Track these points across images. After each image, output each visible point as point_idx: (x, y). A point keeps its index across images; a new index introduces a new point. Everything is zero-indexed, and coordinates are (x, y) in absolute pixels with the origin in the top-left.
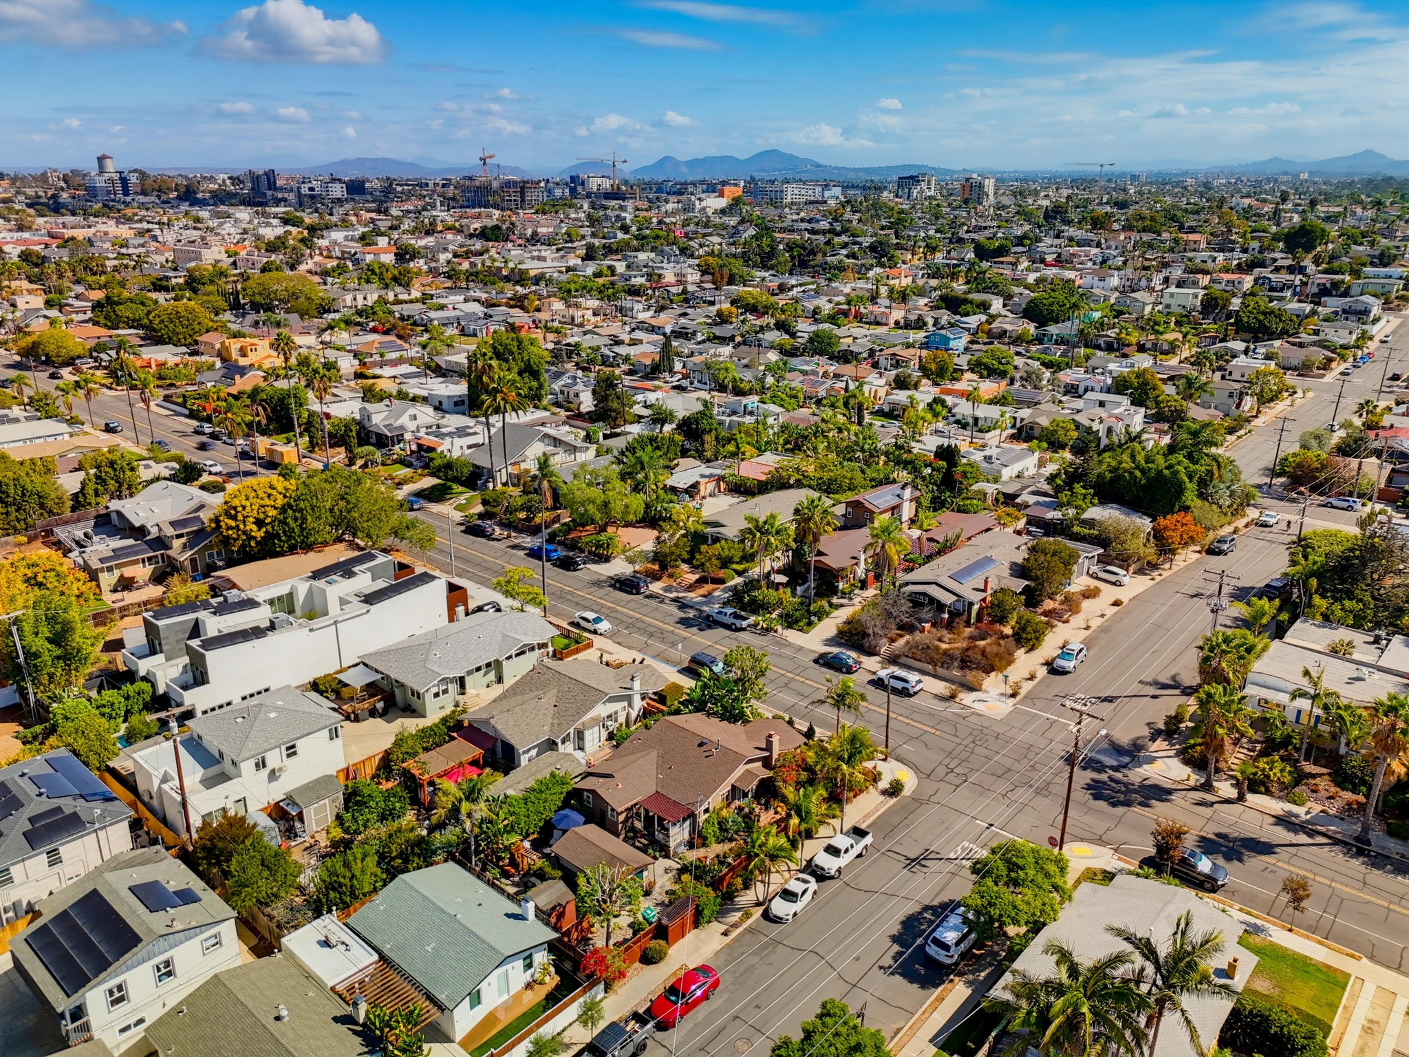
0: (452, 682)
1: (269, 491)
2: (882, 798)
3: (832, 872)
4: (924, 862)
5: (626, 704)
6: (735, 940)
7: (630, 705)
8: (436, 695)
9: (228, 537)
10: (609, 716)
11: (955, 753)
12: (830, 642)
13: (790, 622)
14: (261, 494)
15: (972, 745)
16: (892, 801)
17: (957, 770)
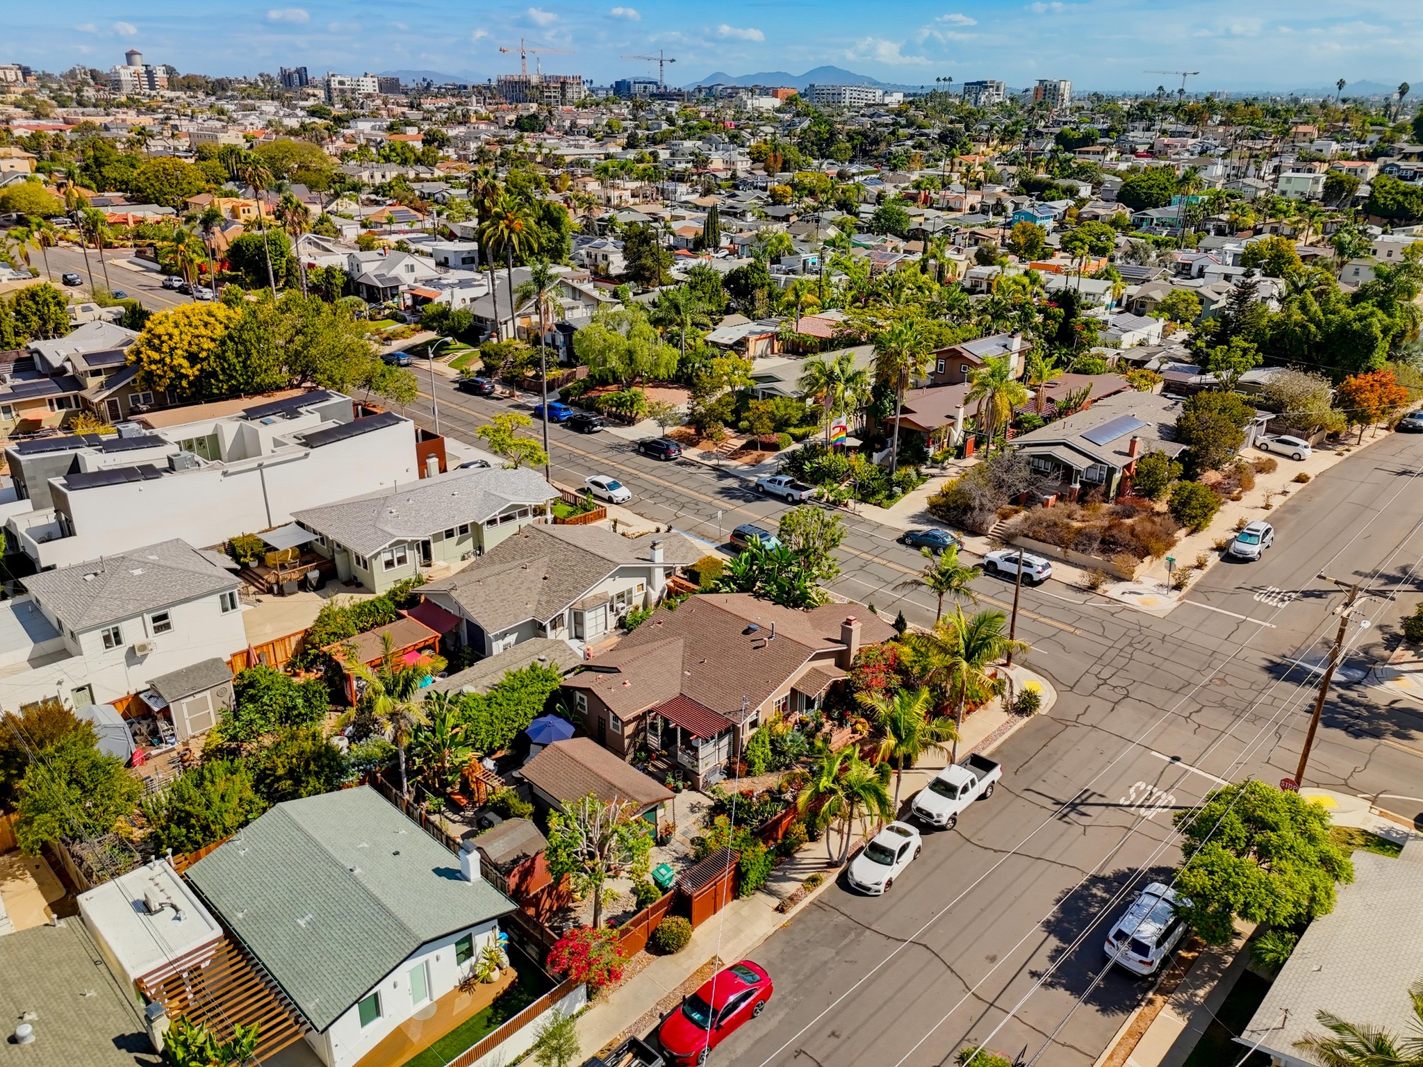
0: (411, 549)
1: (206, 318)
2: (1005, 717)
3: (944, 821)
4: (1083, 809)
5: (644, 580)
6: (796, 921)
7: (649, 583)
8: (389, 564)
9: (151, 373)
10: (620, 596)
11: (1106, 660)
12: (918, 518)
13: (865, 493)
14: (195, 322)
15: (1129, 650)
16: (1023, 721)
17: (1114, 681)
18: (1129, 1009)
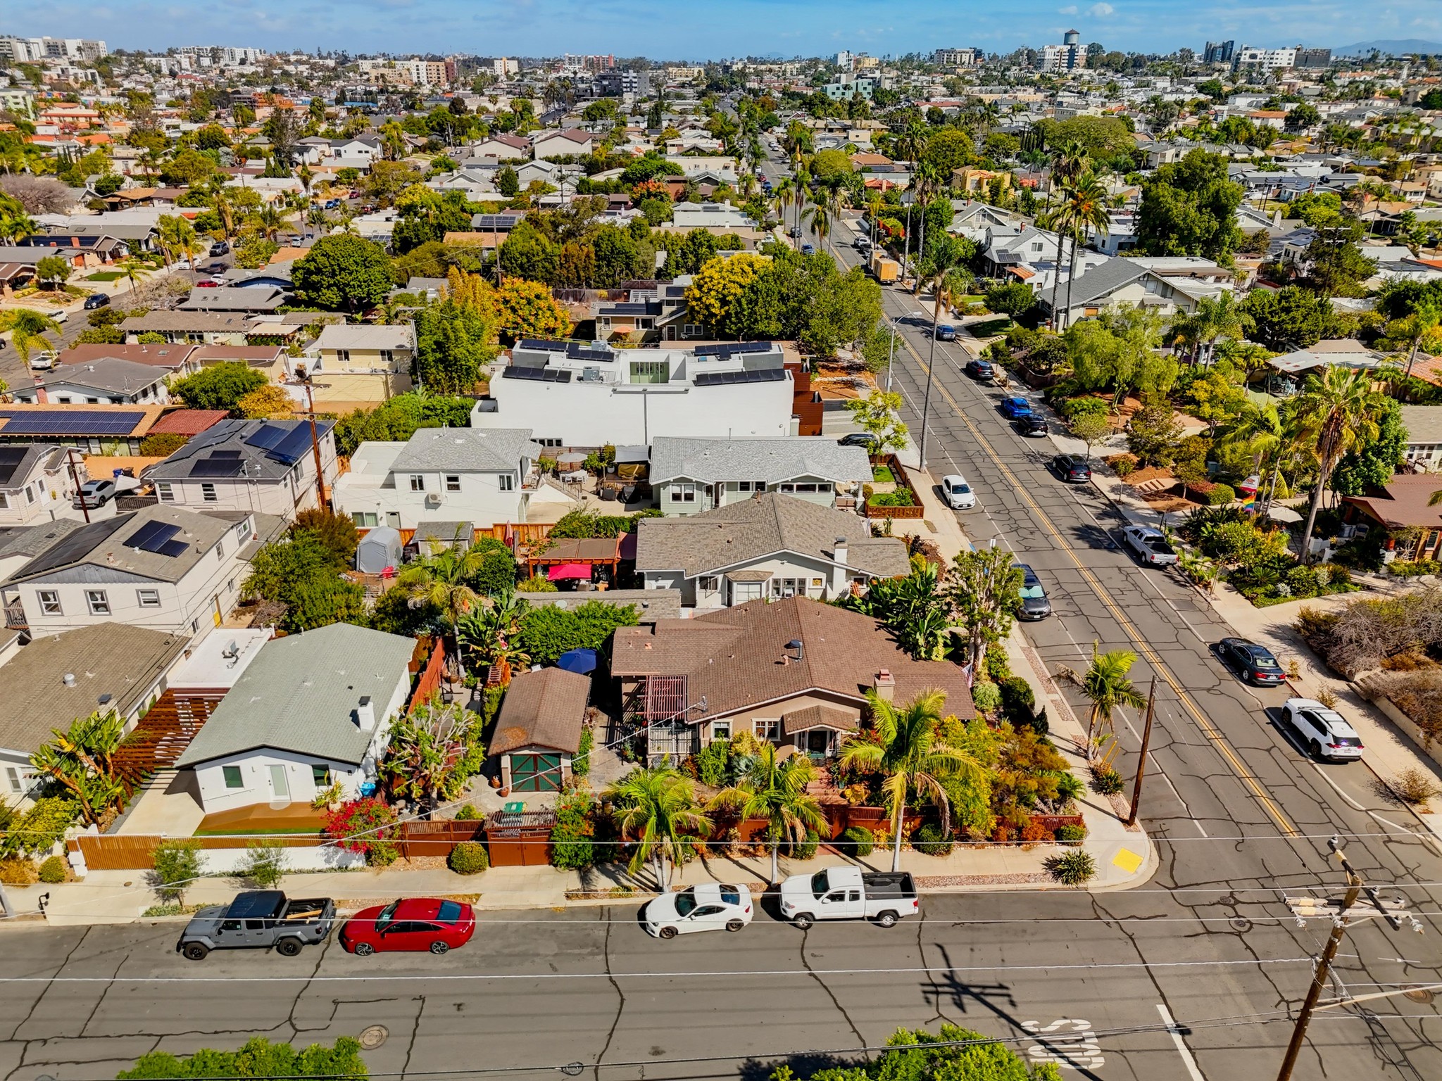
0: (699, 489)
1: (746, 268)
2: (1040, 869)
3: (791, 914)
5: (823, 576)
6: (572, 912)
7: (830, 580)
8: (676, 497)
10: (790, 582)
12: (1280, 633)
13: (1238, 582)
14: (737, 269)
16: (1051, 884)
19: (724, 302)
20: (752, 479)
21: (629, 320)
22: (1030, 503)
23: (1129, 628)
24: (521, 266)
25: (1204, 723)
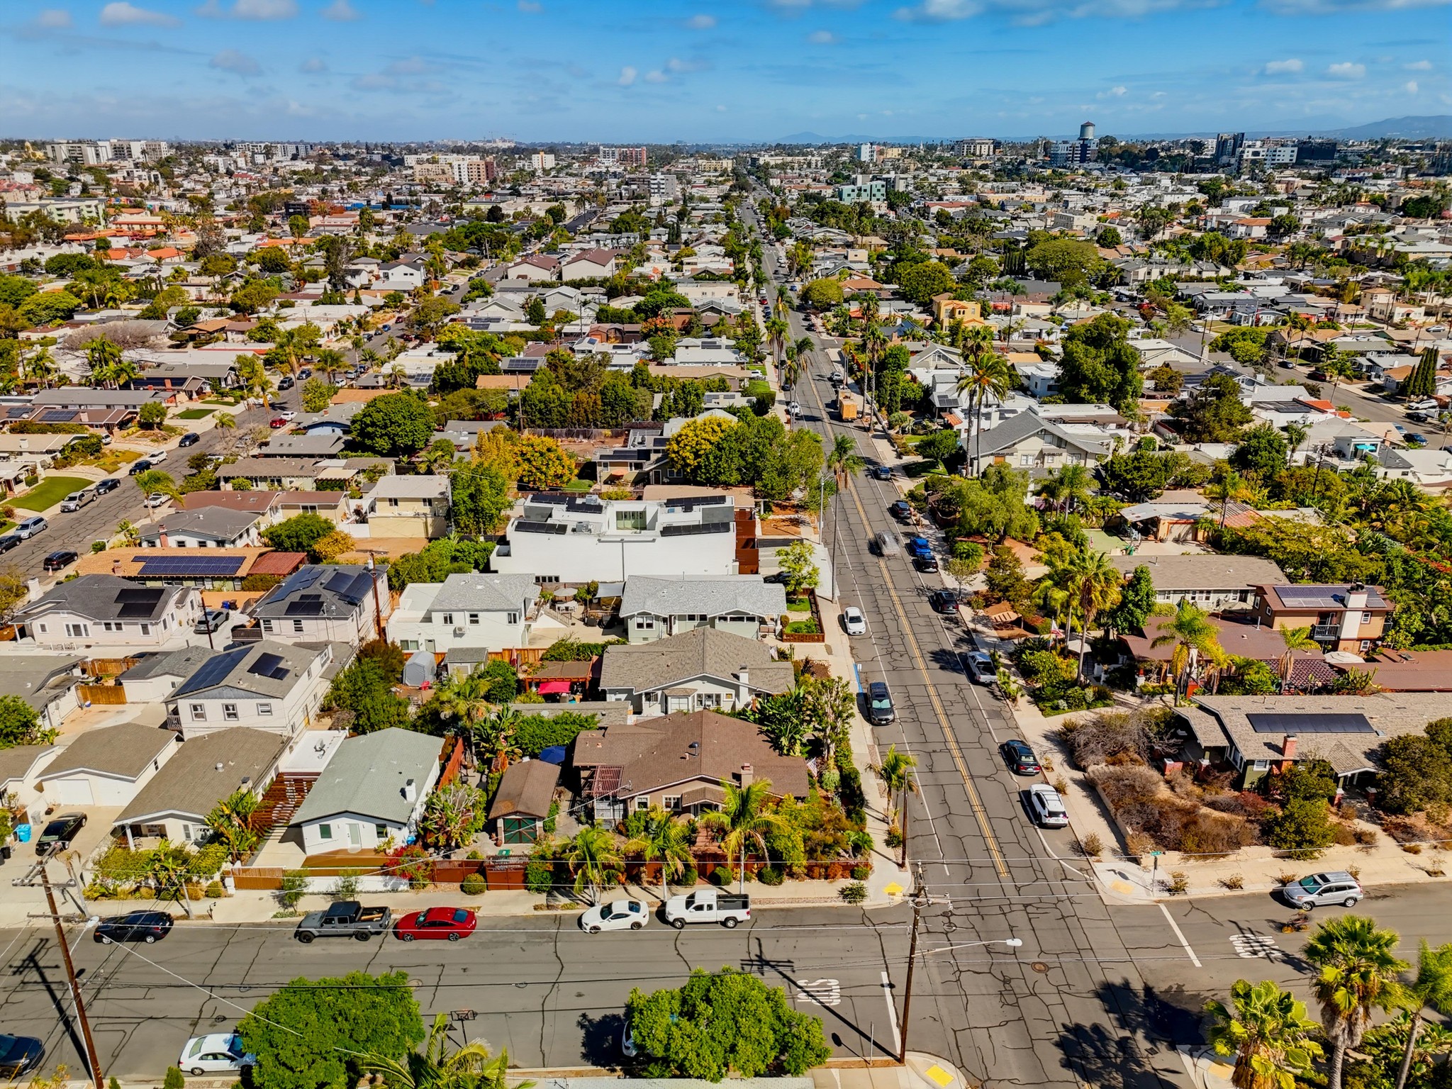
0: (656, 619)
1: (716, 428)
2: (836, 894)
3: (671, 919)
4: (767, 968)
5: (733, 692)
6: (537, 917)
7: (737, 695)
8: (640, 626)
10: (709, 696)
11: (983, 903)
12: (1050, 733)
13: (1037, 698)
15: (1018, 907)
16: (839, 903)
18: (593, 1064)
19: (697, 455)
20: (697, 613)
21: (624, 464)
22: (907, 630)
23: (947, 731)
24: (540, 411)
25: (975, 800)
